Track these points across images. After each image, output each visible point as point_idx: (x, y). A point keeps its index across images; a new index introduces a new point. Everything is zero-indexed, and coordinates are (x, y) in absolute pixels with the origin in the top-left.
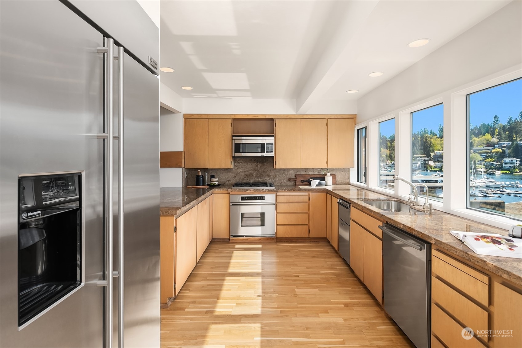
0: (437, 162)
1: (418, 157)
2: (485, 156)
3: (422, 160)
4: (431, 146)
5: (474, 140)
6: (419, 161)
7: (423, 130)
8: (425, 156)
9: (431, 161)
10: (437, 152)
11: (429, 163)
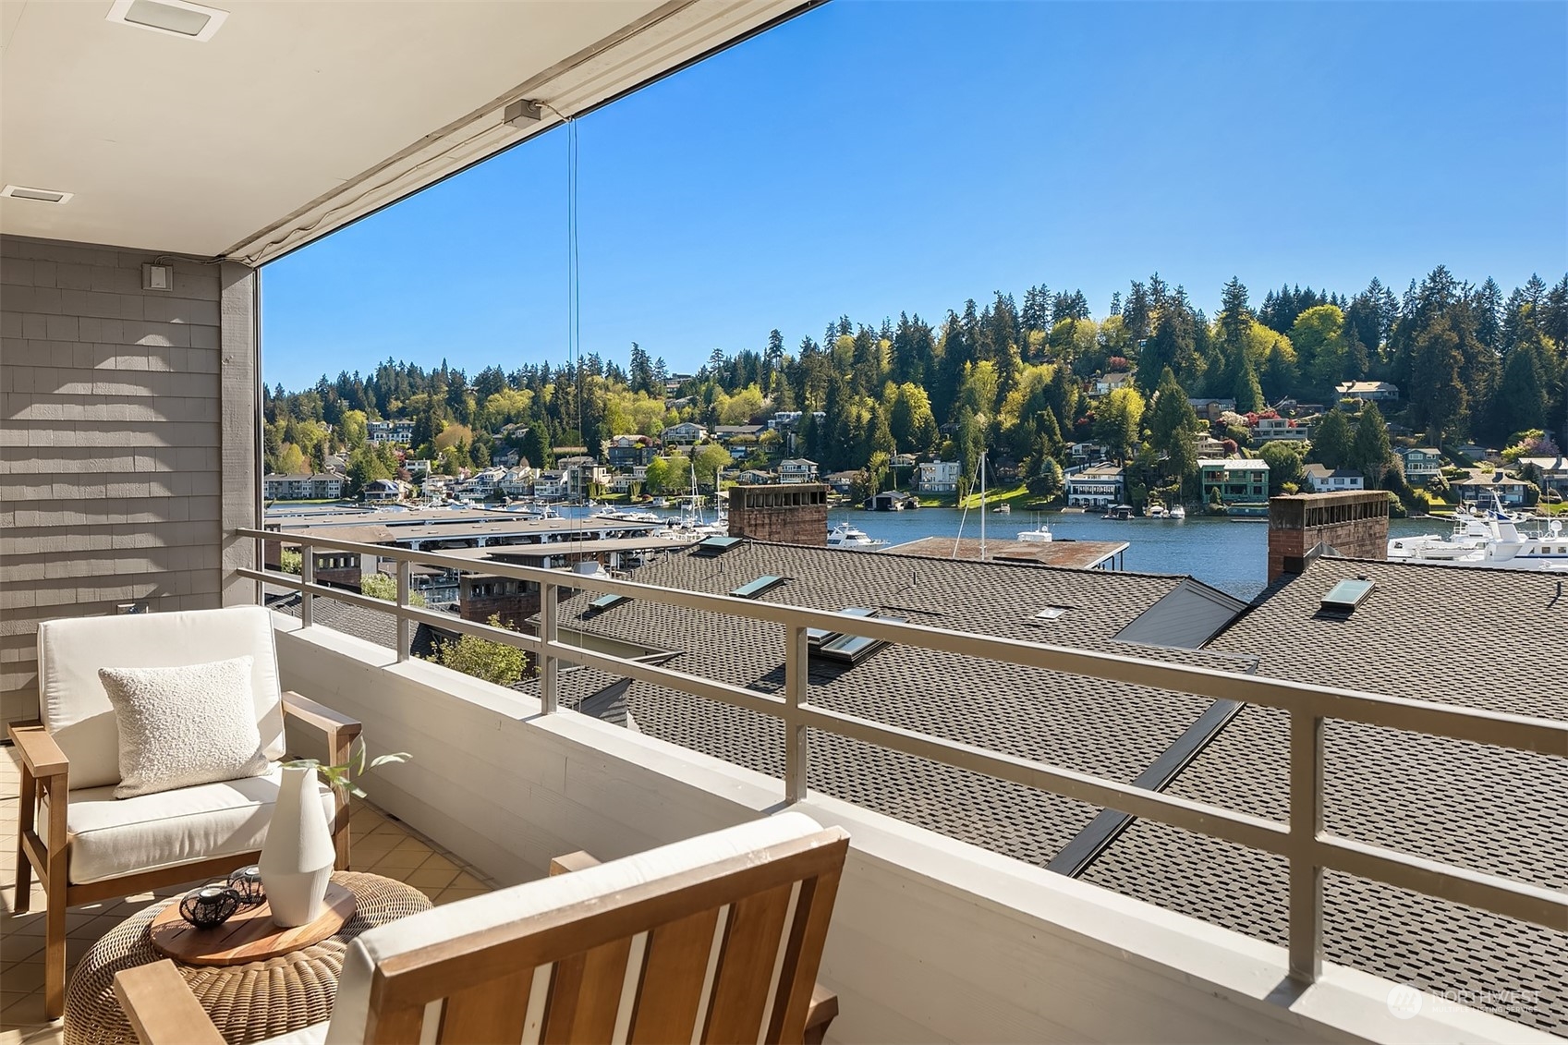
0: (618, 472)
1: (564, 456)
2: (743, 454)
3: (574, 464)
4: (603, 418)
5: (721, 403)
6: (565, 468)
7: (587, 358)
8: (584, 450)
9: (602, 469)
10: (621, 437)
11: (595, 476)
